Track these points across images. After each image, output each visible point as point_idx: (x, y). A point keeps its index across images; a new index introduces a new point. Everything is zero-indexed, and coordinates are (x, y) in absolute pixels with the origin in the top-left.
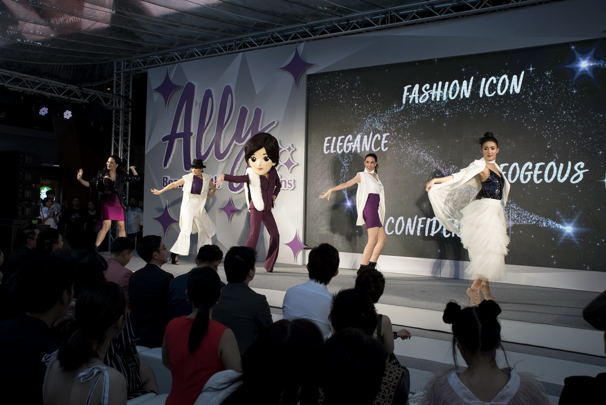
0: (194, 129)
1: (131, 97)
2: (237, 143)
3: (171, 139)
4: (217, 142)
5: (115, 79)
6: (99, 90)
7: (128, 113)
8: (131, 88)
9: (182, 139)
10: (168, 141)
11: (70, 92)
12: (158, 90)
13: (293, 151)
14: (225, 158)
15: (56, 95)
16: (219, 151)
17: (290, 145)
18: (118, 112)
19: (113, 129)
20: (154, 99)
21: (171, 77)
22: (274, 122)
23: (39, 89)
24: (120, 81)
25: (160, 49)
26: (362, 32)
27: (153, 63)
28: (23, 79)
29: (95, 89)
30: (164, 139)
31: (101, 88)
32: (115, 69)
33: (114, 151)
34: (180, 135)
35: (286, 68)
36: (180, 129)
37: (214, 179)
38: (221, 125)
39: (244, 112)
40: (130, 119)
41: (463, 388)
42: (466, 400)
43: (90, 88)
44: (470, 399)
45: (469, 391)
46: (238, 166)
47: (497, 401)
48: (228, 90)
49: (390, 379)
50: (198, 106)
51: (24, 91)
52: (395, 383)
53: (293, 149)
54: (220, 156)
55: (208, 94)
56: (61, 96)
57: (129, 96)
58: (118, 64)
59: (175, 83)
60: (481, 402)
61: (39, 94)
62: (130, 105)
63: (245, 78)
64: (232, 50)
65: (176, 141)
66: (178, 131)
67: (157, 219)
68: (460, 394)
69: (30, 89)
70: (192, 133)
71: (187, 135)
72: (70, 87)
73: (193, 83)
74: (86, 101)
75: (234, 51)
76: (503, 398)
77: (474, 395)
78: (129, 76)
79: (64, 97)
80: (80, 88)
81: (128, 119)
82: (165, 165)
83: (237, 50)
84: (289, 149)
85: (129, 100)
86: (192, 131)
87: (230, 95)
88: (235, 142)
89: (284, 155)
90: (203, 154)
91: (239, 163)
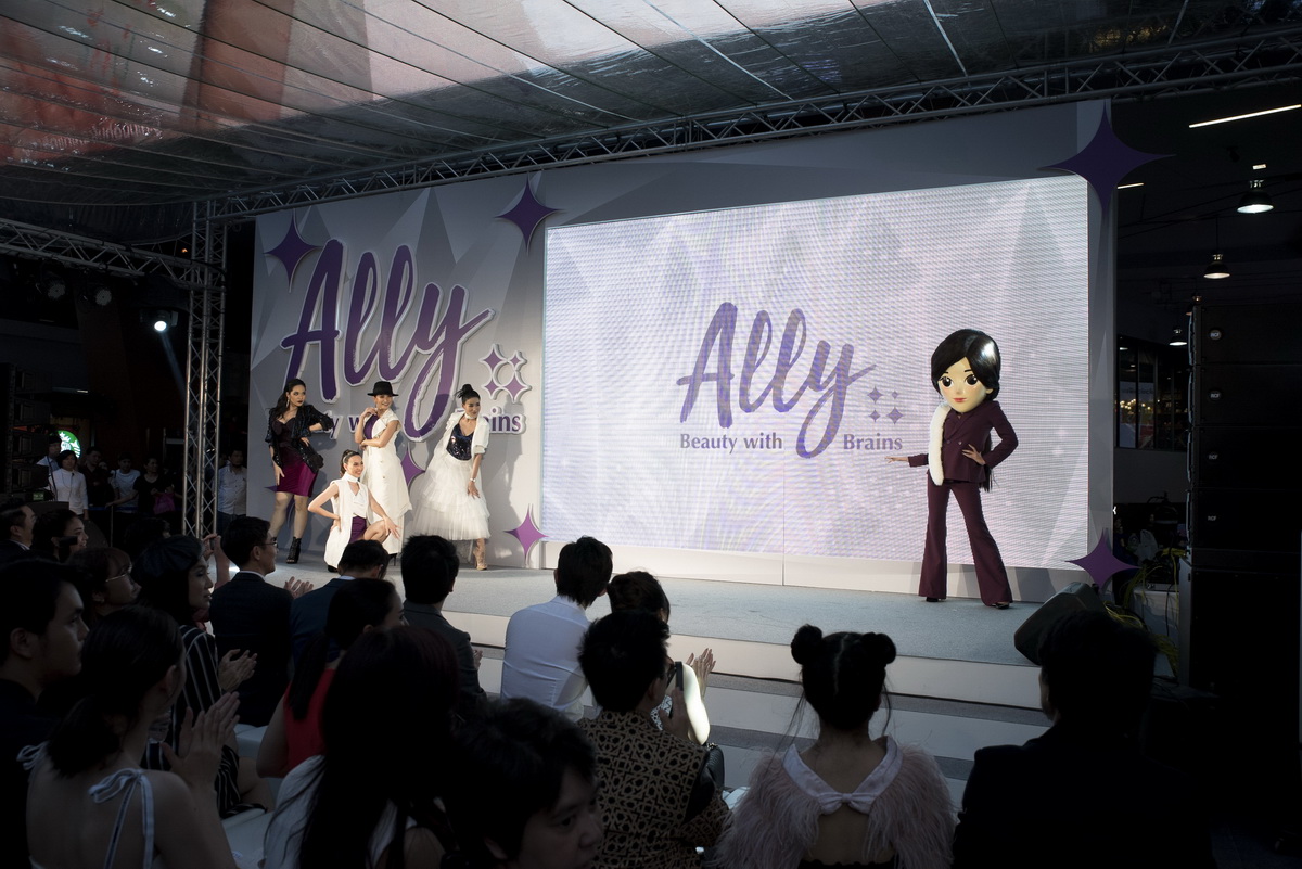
0: (341, 324)
1: (224, 266)
2: (420, 350)
3: (297, 342)
4: (383, 348)
5: (194, 233)
6: (164, 253)
7: (219, 295)
8: (224, 248)
9: (319, 342)
10: (293, 347)
11: (107, 256)
12: (274, 253)
13: (522, 364)
14: (398, 378)
15: (82, 261)
16: (387, 364)
17: (516, 353)
18: (199, 293)
19: (190, 324)
20: (268, 269)
21: (300, 230)
22: (487, 312)
23: (48, 249)
24: (204, 235)
25: (279, 179)
26: (643, 156)
27: (266, 205)
28: (17, 231)
29: (156, 250)
30: (286, 343)
31: (167, 249)
32: (195, 214)
33: (192, 364)
34: (315, 336)
35: (510, 217)
36: (316, 324)
38: (390, 317)
39: (432, 294)
40: (222, 306)
41: (807, 772)
42: (811, 792)
43: (148, 248)
44: (818, 790)
45: (816, 776)
46: (421, 392)
47: (863, 790)
48: (403, 255)
49: (684, 769)
50: (348, 282)
51: (19, 253)
52: (692, 776)
53: (522, 361)
54: (389, 373)
55: (367, 262)
56: (91, 263)
57: (220, 264)
58: (201, 205)
59: (308, 240)
60: (836, 793)
61: (49, 259)
62: (223, 280)
63: (434, 233)
64: (412, 182)
65: (308, 346)
66: (311, 329)
68: (802, 784)
69: (31, 250)
70: (338, 332)
71: (328, 335)
72: (109, 247)
73: (340, 240)
74: (139, 272)
75: (415, 185)
76: (873, 785)
77: (825, 784)
78: (221, 228)
79: (96, 265)
80: (128, 249)
81: (219, 306)
83: (420, 184)
84: (515, 361)
85: (221, 271)
86: (337, 328)
87: (407, 263)
88: (416, 348)
89: (504, 371)
90: (357, 369)
91: (423, 385)
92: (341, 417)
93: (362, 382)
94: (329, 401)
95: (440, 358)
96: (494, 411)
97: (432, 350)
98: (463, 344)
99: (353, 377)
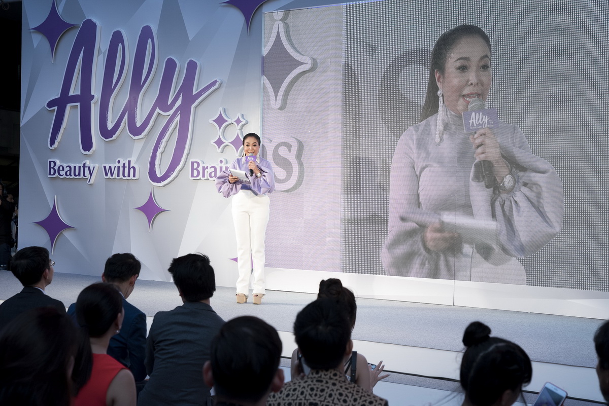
0: (96, 90)
2: (161, 112)
3: (60, 104)
4: (130, 109)
9: (78, 104)
10: (56, 108)
12: (39, 29)
13: (244, 125)
14: (143, 134)
16: (134, 123)
17: (239, 115)
20: (33, 43)
21: (60, 10)
22: (216, 81)
30: (50, 104)
34: (74, 99)
35: (234, 3)
36: (75, 89)
37: (127, 165)
38: (137, 85)
39: (171, 66)
46: (162, 146)
48: (146, 33)
50: (101, 56)
53: (244, 122)
54: (135, 131)
55: (117, 39)
59: (67, 20)
63: (172, 16)
65: (68, 107)
66: (71, 93)
67: (40, 224)
70: (93, 97)
71: (85, 99)
73: (94, 20)
82: (52, 143)
84: (238, 121)
86: (93, 93)
87: (150, 41)
88: (158, 110)
89: (230, 129)
90: (110, 127)
91: (164, 141)
92: (97, 166)
93: (114, 137)
94: (87, 153)
95: (178, 119)
96: (221, 162)
97: (171, 112)
98: (196, 107)
99: (106, 133)
